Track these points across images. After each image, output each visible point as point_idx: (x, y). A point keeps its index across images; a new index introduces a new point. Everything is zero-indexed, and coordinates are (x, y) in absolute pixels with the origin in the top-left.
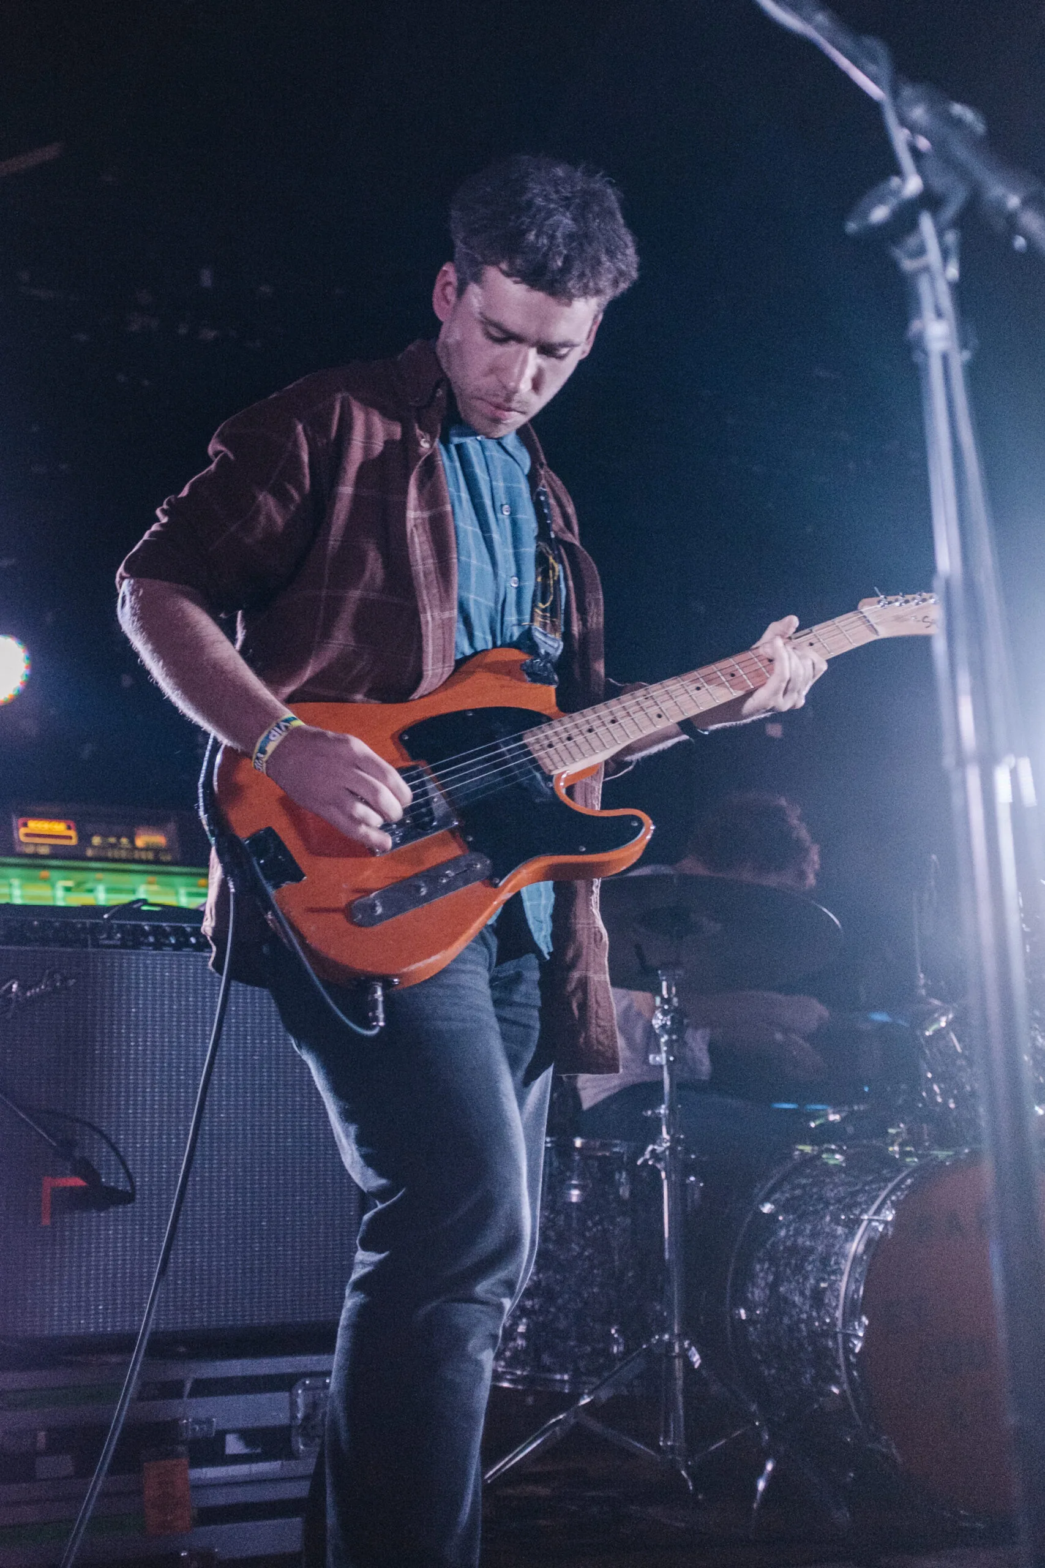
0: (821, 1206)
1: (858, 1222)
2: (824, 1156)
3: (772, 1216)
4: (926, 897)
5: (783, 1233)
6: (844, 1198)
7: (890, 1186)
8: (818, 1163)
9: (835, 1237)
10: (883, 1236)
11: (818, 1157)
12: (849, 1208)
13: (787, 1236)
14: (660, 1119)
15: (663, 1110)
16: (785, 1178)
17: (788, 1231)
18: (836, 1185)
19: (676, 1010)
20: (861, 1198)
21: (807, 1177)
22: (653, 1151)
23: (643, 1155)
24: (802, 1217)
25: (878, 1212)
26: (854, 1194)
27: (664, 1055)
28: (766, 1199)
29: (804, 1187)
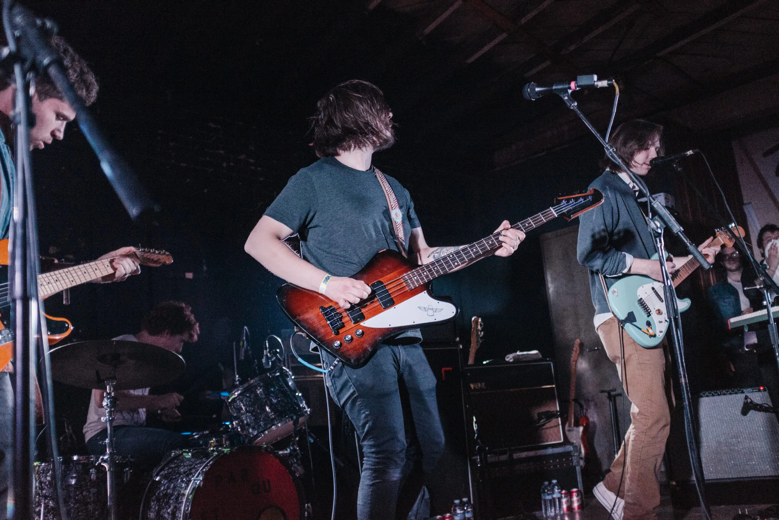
0: (178, 475)
1: (190, 481)
2: (184, 454)
3: (159, 482)
4: (241, 343)
5: (162, 488)
6: (186, 472)
7: (204, 464)
8: (180, 458)
9: (182, 488)
10: (199, 486)
11: (182, 454)
12: (188, 476)
13: (164, 490)
14: (105, 445)
15: (107, 441)
16: (167, 465)
17: (164, 487)
18: (185, 466)
19: (112, 398)
20: (193, 471)
21: (175, 463)
22: (103, 459)
23: (98, 461)
24: (170, 481)
25: (197, 476)
26: (190, 470)
27: (107, 417)
28: (157, 475)
29: (172, 468)
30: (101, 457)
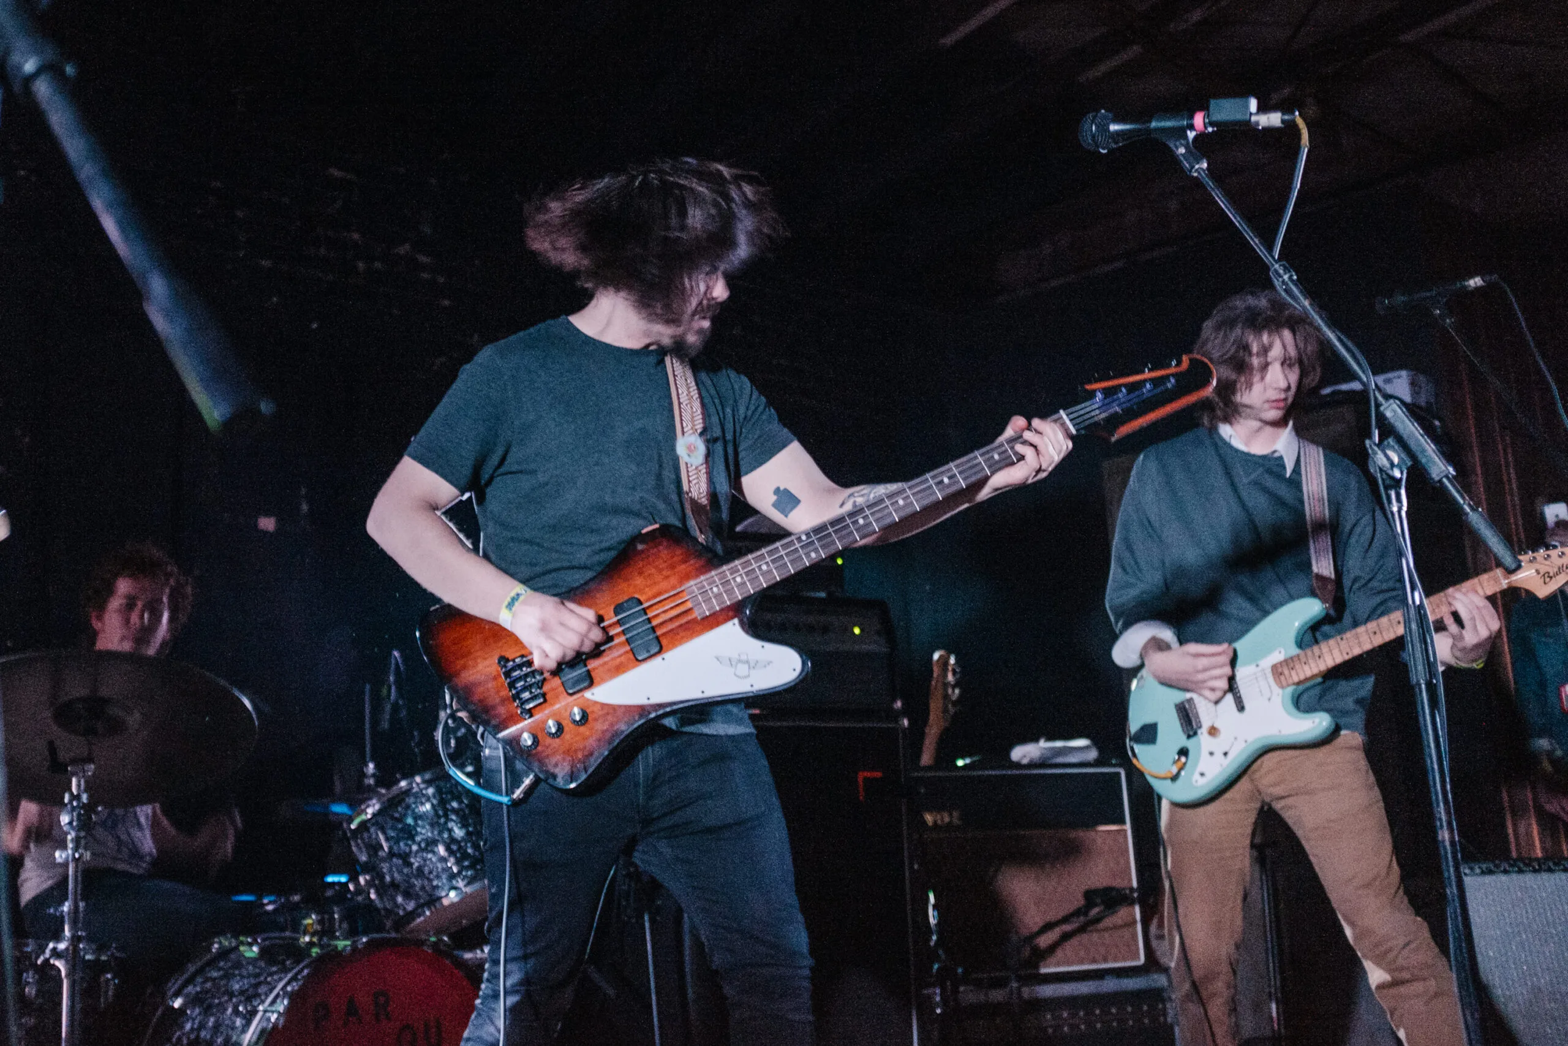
0: (226, 998)
1: (254, 1012)
2: (242, 948)
3: (182, 1011)
4: (385, 691)
5: (188, 1026)
6: (247, 990)
7: (290, 975)
8: (233, 956)
9: (233, 1028)
10: (275, 1025)
11: (237, 948)
12: (249, 999)
13: (192, 1029)
14: (63, 917)
15: (66, 907)
16: (200, 971)
17: (193, 1024)
18: (242, 977)
19: (84, 806)
20: (262, 989)
21: (220, 969)
22: (54, 949)
23: (44, 952)
24: (207, 1011)
25: (273, 1002)
26: (257, 985)
27: (70, 852)
28: (177, 995)
29: (214, 980)
30: (51, 945)
